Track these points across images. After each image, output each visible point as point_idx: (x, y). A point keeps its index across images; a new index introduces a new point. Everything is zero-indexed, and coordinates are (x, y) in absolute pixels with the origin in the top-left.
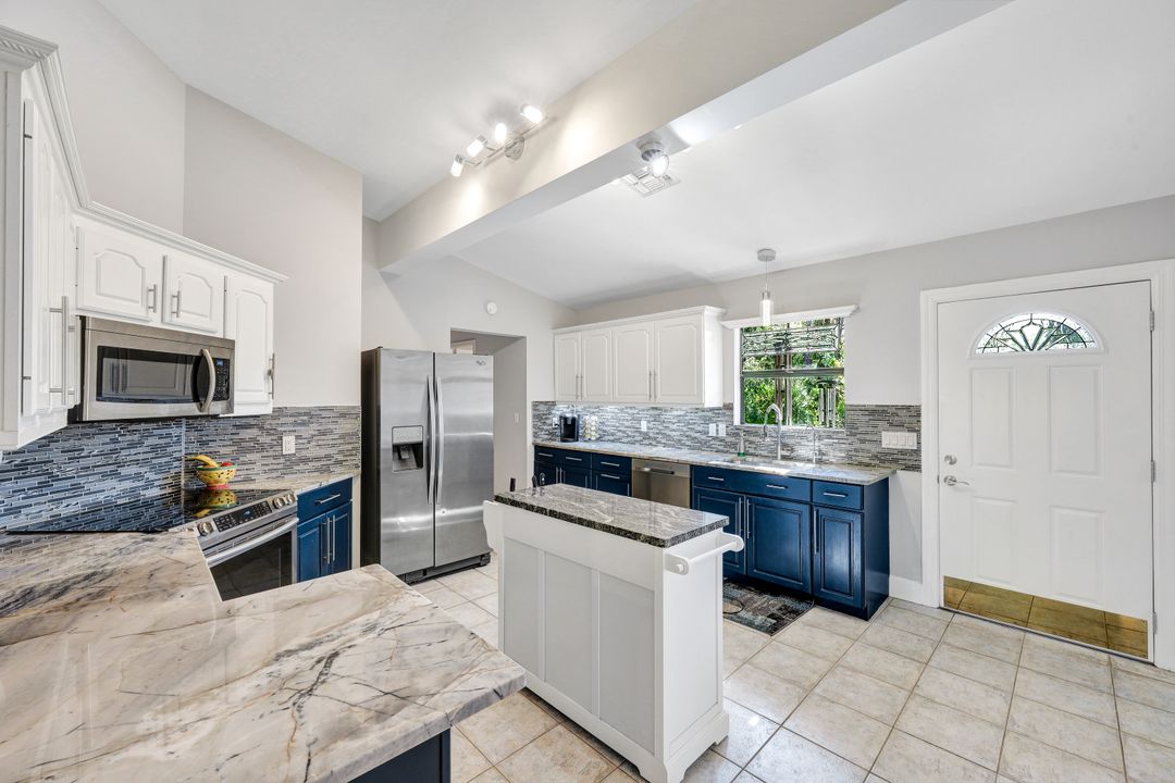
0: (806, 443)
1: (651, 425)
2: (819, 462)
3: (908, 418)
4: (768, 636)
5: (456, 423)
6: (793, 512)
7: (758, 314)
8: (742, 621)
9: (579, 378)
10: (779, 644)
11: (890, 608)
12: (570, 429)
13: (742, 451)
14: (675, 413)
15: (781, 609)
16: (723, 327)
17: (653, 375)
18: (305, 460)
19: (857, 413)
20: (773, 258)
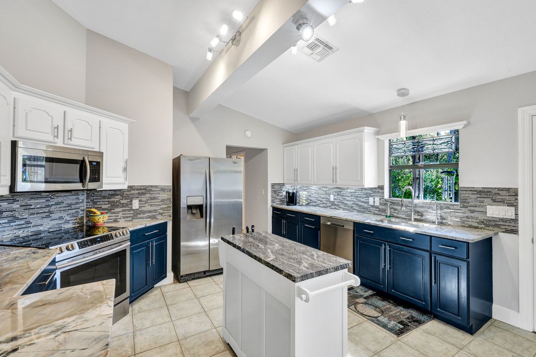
0: (432, 211)
1: (336, 197)
2: (441, 224)
3: (510, 197)
4: (395, 336)
5: (221, 194)
6: (420, 256)
7: (397, 130)
8: (380, 324)
9: (296, 170)
10: (402, 343)
11: (491, 327)
12: (292, 198)
13: (388, 215)
14: (349, 190)
15: (408, 318)
16: (378, 139)
17: (334, 169)
18: (144, 212)
19: (469, 192)
20: (408, 94)
